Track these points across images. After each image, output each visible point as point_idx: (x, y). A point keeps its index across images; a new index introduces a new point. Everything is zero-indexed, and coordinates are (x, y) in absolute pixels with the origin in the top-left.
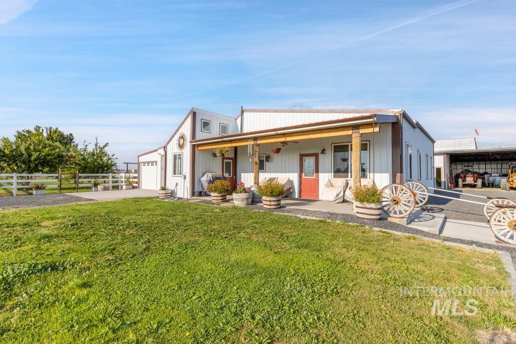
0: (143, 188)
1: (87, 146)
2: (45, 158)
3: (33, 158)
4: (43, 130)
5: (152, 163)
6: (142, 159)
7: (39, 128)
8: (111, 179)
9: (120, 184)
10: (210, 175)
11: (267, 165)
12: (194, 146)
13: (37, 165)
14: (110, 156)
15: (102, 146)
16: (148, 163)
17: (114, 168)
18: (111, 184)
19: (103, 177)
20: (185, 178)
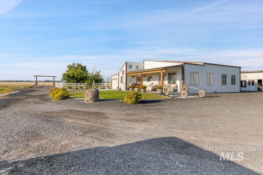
0: (113, 88)
1: (93, 72)
2: (82, 78)
3: (78, 78)
4: (75, 65)
5: (116, 79)
6: (112, 78)
7: (74, 63)
8: (102, 85)
9: (105, 87)
10: (132, 83)
11: (151, 79)
12: (126, 74)
13: (79, 80)
14: (102, 76)
15: (98, 72)
16: (114, 79)
17: (103, 81)
18: (102, 87)
19: (99, 84)
20: (124, 84)
